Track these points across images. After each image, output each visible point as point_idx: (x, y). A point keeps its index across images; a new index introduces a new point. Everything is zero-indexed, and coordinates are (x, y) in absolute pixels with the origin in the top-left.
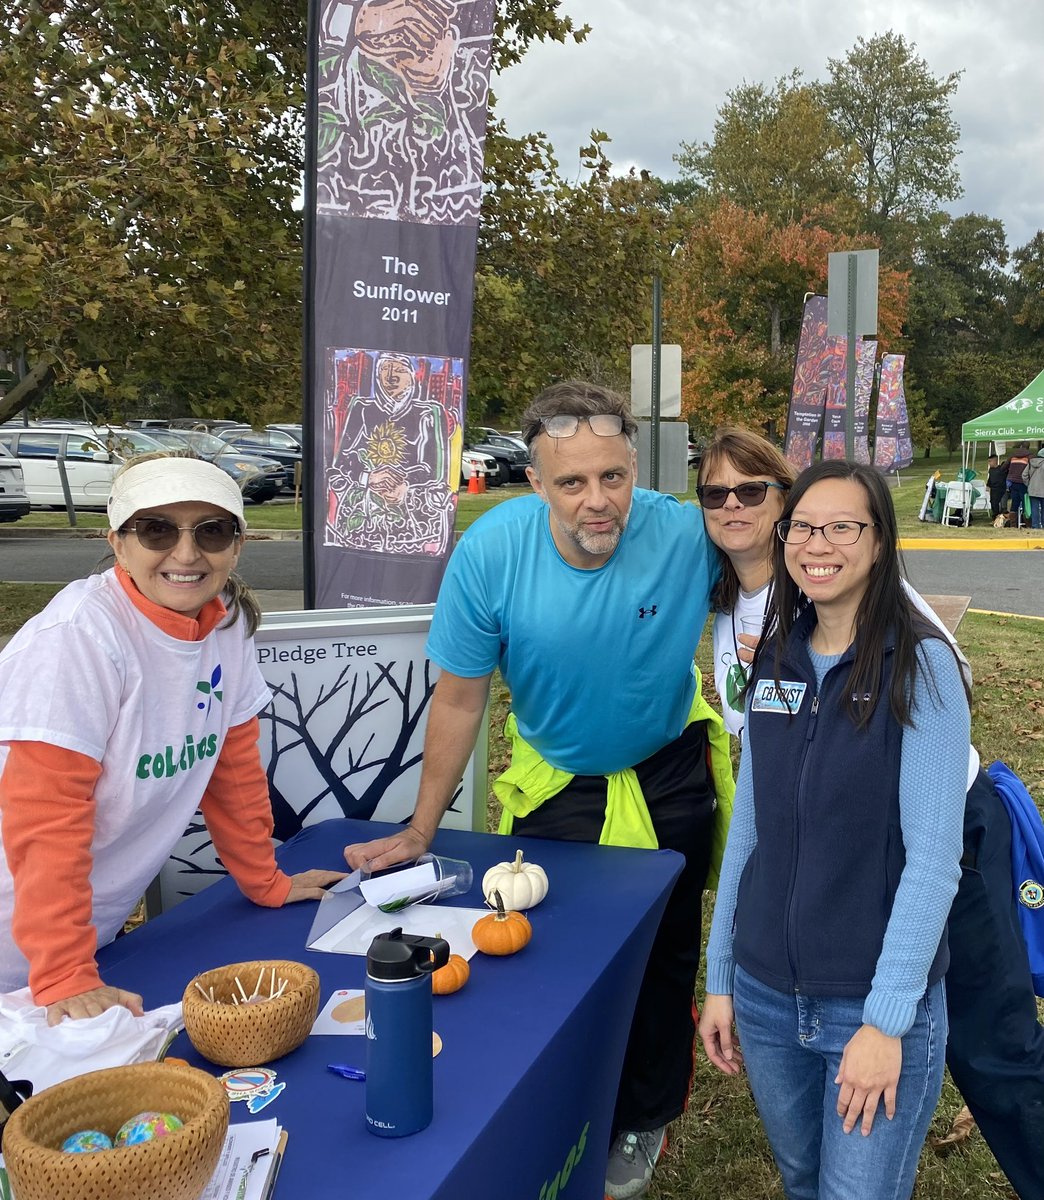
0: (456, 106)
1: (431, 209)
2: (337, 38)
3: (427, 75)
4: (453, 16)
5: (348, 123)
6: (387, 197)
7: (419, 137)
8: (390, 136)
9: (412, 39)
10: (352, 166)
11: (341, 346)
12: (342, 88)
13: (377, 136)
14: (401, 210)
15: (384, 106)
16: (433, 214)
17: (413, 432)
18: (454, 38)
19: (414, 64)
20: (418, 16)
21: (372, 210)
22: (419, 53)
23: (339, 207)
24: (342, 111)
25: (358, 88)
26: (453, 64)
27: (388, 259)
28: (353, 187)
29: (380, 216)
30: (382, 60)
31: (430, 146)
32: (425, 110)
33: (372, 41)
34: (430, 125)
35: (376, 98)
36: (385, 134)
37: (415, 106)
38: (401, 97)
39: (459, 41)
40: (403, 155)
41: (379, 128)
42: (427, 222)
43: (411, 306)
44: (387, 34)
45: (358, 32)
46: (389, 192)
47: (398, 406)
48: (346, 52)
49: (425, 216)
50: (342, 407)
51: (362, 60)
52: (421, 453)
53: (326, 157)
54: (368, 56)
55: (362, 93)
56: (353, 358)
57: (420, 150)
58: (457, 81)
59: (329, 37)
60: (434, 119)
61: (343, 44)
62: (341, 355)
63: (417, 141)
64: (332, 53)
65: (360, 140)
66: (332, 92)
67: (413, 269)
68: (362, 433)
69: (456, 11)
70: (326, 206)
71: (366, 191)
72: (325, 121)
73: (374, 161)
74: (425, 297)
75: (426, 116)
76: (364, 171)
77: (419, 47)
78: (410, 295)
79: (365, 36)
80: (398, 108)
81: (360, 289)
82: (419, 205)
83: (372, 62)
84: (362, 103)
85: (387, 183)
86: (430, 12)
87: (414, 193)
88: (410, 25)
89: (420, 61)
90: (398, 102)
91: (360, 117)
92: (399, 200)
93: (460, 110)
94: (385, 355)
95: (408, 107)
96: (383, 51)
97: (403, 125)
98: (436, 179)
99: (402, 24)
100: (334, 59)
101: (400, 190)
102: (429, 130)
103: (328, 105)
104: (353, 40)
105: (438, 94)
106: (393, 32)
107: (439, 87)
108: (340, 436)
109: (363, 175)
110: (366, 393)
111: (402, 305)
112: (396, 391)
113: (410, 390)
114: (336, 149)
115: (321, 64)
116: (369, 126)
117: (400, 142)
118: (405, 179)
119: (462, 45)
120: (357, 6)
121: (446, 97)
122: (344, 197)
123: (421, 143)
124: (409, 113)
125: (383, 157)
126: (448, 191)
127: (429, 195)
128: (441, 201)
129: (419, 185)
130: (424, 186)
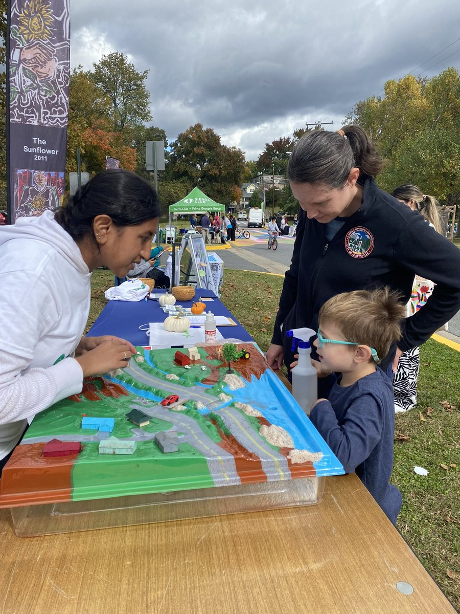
0: (59, 86)
1: (48, 121)
2: (15, 61)
3: (44, 73)
4: (55, 53)
5: (19, 91)
6: (33, 117)
7: (42, 95)
8: (33, 95)
9: (38, 60)
10: (21, 106)
11: (20, 169)
12: (18, 78)
13: (29, 96)
14: (38, 122)
15: (32, 85)
16: (50, 123)
17: (47, 197)
18: (56, 61)
19: (39, 69)
20: (40, 52)
21: (29, 121)
22: (40, 65)
23: (18, 120)
24: (18, 87)
25: (22, 78)
26: (56, 71)
27: (35, 139)
28: (22, 113)
29: (31, 123)
30: (30, 69)
31: (46, 99)
32: (44, 86)
33: (27, 62)
34: (46, 91)
35: (29, 82)
36: (32, 95)
37: (40, 84)
38: (36, 81)
39: (58, 63)
40: (37, 102)
41: (30, 92)
42: (47, 126)
43: (44, 155)
44: (32, 59)
45: (22, 59)
46: (34, 115)
47: (42, 189)
48: (18, 66)
49: (47, 124)
50: (21, 190)
51: (24, 68)
53: (13, 103)
54: (26, 67)
55: (24, 80)
56: (24, 173)
57: (43, 100)
58: (58, 77)
59: (13, 61)
60: (48, 89)
61: (17, 63)
62: (20, 171)
63: (42, 97)
64: (13, 66)
65: (24, 96)
66: (14, 80)
67: (44, 142)
68: (29, 198)
69: (56, 52)
70: (13, 119)
71: (27, 115)
72: (12, 90)
73: (29, 104)
74: (49, 152)
75: (44, 88)
76: (26, 108)
77: (41, 63)
78: (43, 151)
79: (25, 60)
80: (35, 85)
81: (26, 149)
82: (45, 120)
83: (28, 70)
84: (24, 84)
85: (33, 112)
86: (44, 51)
87: (42, 116)
88: (37, 55)
89: (41, 68)
90: (35, 83)
91: (24, 89)
92: (37, 118)
93: (61, 88)
94: (37, 172)
95: (38, 84)
96: (30, 65)
97: (36, 91)
98: (50, 111)
99: (35, 56)
100: (14, 68)
101: (37, 114)
102: (46, 93)
103: (13, 84)
104: (20, 61)
105: (49, 80)
106: (33, 58)
107: (49, 78)
108: (20, 199)
109: (25, 109)
110: (30, 184)
111: (41, 155)
112: (42, 184)
113: (46, 184)
114: (16, 100)
115: (11, 70)
116: (27, 92)
117: (36, 97)
118: (39, 110)
119: (59, 64)
120: (21, 49)
121: (54, 82)
122: (19, 116)
123: (43, 98)
124: (38, 87)
125: (31, 103)
126: (57, 115)
127: (48, 116)
128: (53, 119)
129: (44, 112)
130: (46, 113)
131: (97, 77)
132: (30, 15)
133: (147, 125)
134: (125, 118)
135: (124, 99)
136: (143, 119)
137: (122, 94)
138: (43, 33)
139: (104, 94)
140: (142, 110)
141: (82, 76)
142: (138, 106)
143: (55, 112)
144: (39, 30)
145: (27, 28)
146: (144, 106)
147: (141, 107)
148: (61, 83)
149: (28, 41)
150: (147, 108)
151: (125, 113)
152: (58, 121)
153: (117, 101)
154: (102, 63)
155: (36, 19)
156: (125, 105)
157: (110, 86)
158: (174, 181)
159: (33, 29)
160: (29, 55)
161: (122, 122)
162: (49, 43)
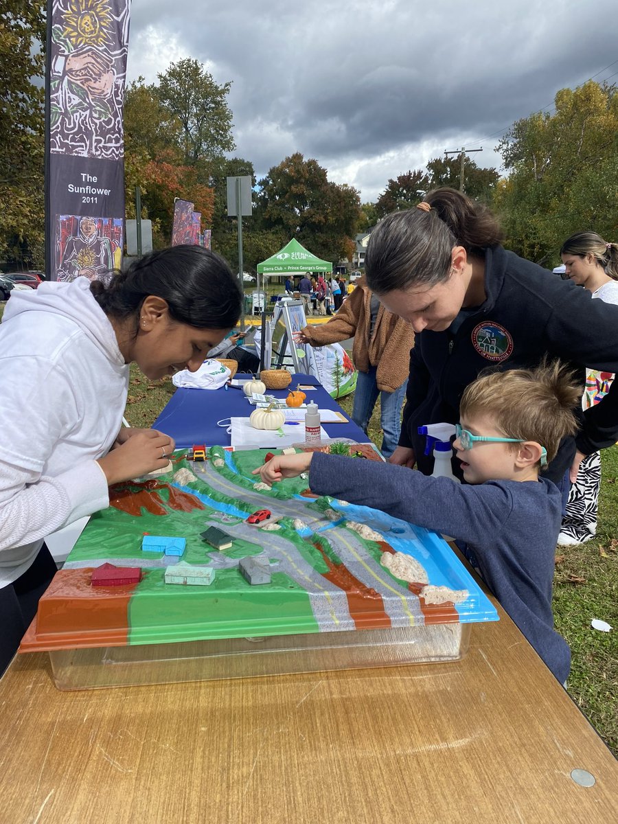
0: (117, 106)
1: (102, 152)
2: (59, 72)
3: (98, 89)
4: (112, 64)
5: (63, 111)
6: (82, 146)
7: (95, 118)
8: (83, 118)
9: (91, 72)
10: (66, 132)
11: (62, 215)
12: (61, 95)
13: (77, 118)
14: (88, 152)
15: (80, 104)
16: (103, 154)
17: (98, 251)
18: (114, 75)
19: (92, 84)
20: (94, 62)
21: (76, 152)
22: (94, 79)
23: (60, 150)
24: (61, 106)
25: (67, 95)
26: (114, 87)
27: (84, 175)
28: (66, 141)
29: (79, 155)
30: (78, 82)
31: (100, 123)
32: (98, 106)
33: (74, 73)
34: (100, 113)
35: (76, 100)
36: (81, 117)
37: (93, 103)
38: (87, 99)
39: (116, 76)
40: (89, 127)
41: (78, 114)
42: (100, 157)
43: (94, 196)
44: (80, 70)
45: (67, 69)
46: (83, 144)
47: (91, 240)
48: (62, 78)
49: (99, 155)
50: (64, 242)
51: (70, 83)
52: (102, 260)
53: (54, 127)
54: (72, 80)
55: (69, 97)
56: (69, 220)
57: (96, 124)
58: (117, 95)
59: (55, 72)
60: (103, 110)
61: (61, 75)
62: (63, 218)
63: (95, 120)
64: (55, 80)
65: (70, 119)
66: (56, 97)
67: (95, 179)
68: (73, 253)
69: (114, 61)
70: (54, 149)
71: (73, 143)
72: (54, 110)
73: (76, 129)
74: (100, 192)
75: (98, 108)
76: (71, 134)
77: (94, 76)
78: (94, 191)
79: (71, 71)
80: (86, 104)
81: (71, 188)
82: (97, 150)
83: (74, 83)
84: (69, 102)
85: (82, 140)
86: (99, 60)
87: (94, 144)
88: (90, 65)
89: (95, 82)
90: (86, 102)
91: (69, 109)
92: (88, 148)
94: (84, 218)
95: (90, 104)
96: (78, 78)
97: (88, 112)
98: (105, 138)
99: (86, 65)
100: (57, 82)
101: (88, 143)
102: (100, 115)
103: (55, 103)
104: (65, 73)
105: (105, 99)
106: (82, 69)
107: (105, 96)
108: (63, 254)
109: (71, 136)
110: (75, 235)
111: (91, 195)
112: (89, 234)
113: (96, 233)
114: (58, 123)
115: (52, 84)
116: (73, 113)
118: (90, 138)
119: (118, 78)
120: (67, 57)
121: (110, 101)
122: (63, 145)
123: (97, 122)
124: (90, 107)
125: (80, 127)
126: (113, 144)
127: (101, 145)
128: (107, 149)
129: (96, 140)
130: (99, 141)
131: (163, 92)
132: (79, 13)
133: (229, 156)
134: (199, 148)
135: (198, 121)
136: (224, 149)
137: (196, 115)
138: (97, 37)
139: (173, 116)
140: (222, 135)
141: (143, 91)
142: (217, 131)
143: (110, 141)
144: (92, 32)
145: (75, 29)
146: (226, 131)
147: (221, 132)
148: (119, 103)
149: (75, 47)
150: (229, 132)
151: (199, 140)
152: (113, 151)
153: (190, 125)
154: (170, 74)
155: (88, 18)
156: (199, 129)
157: (181, 104)
158: (264, 231)
159: (84, 31)
160: (76, 64)
161: (196, 152)
162: (105, 50)
